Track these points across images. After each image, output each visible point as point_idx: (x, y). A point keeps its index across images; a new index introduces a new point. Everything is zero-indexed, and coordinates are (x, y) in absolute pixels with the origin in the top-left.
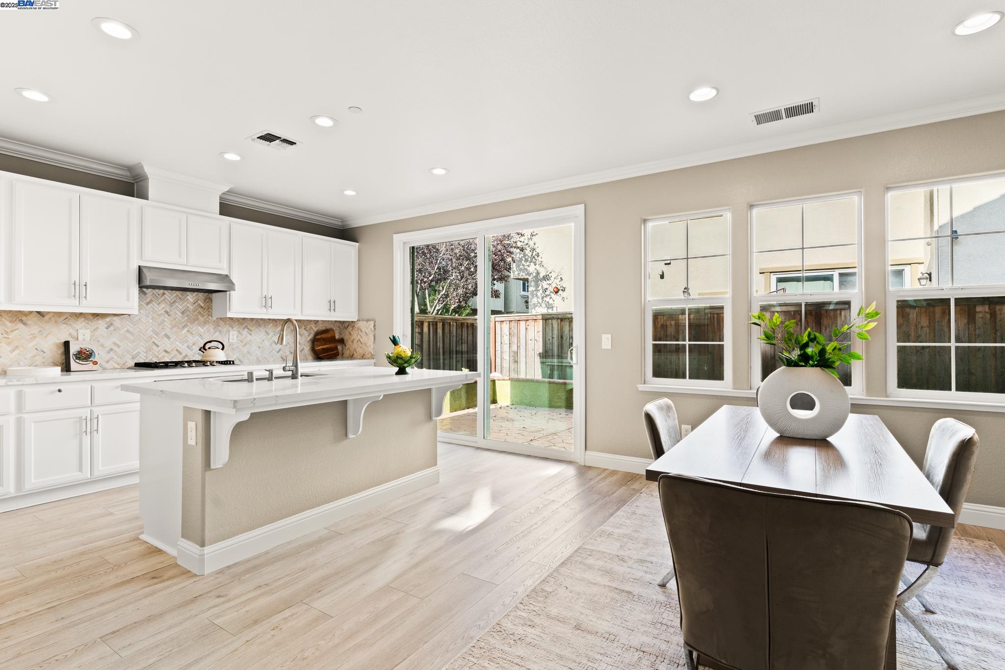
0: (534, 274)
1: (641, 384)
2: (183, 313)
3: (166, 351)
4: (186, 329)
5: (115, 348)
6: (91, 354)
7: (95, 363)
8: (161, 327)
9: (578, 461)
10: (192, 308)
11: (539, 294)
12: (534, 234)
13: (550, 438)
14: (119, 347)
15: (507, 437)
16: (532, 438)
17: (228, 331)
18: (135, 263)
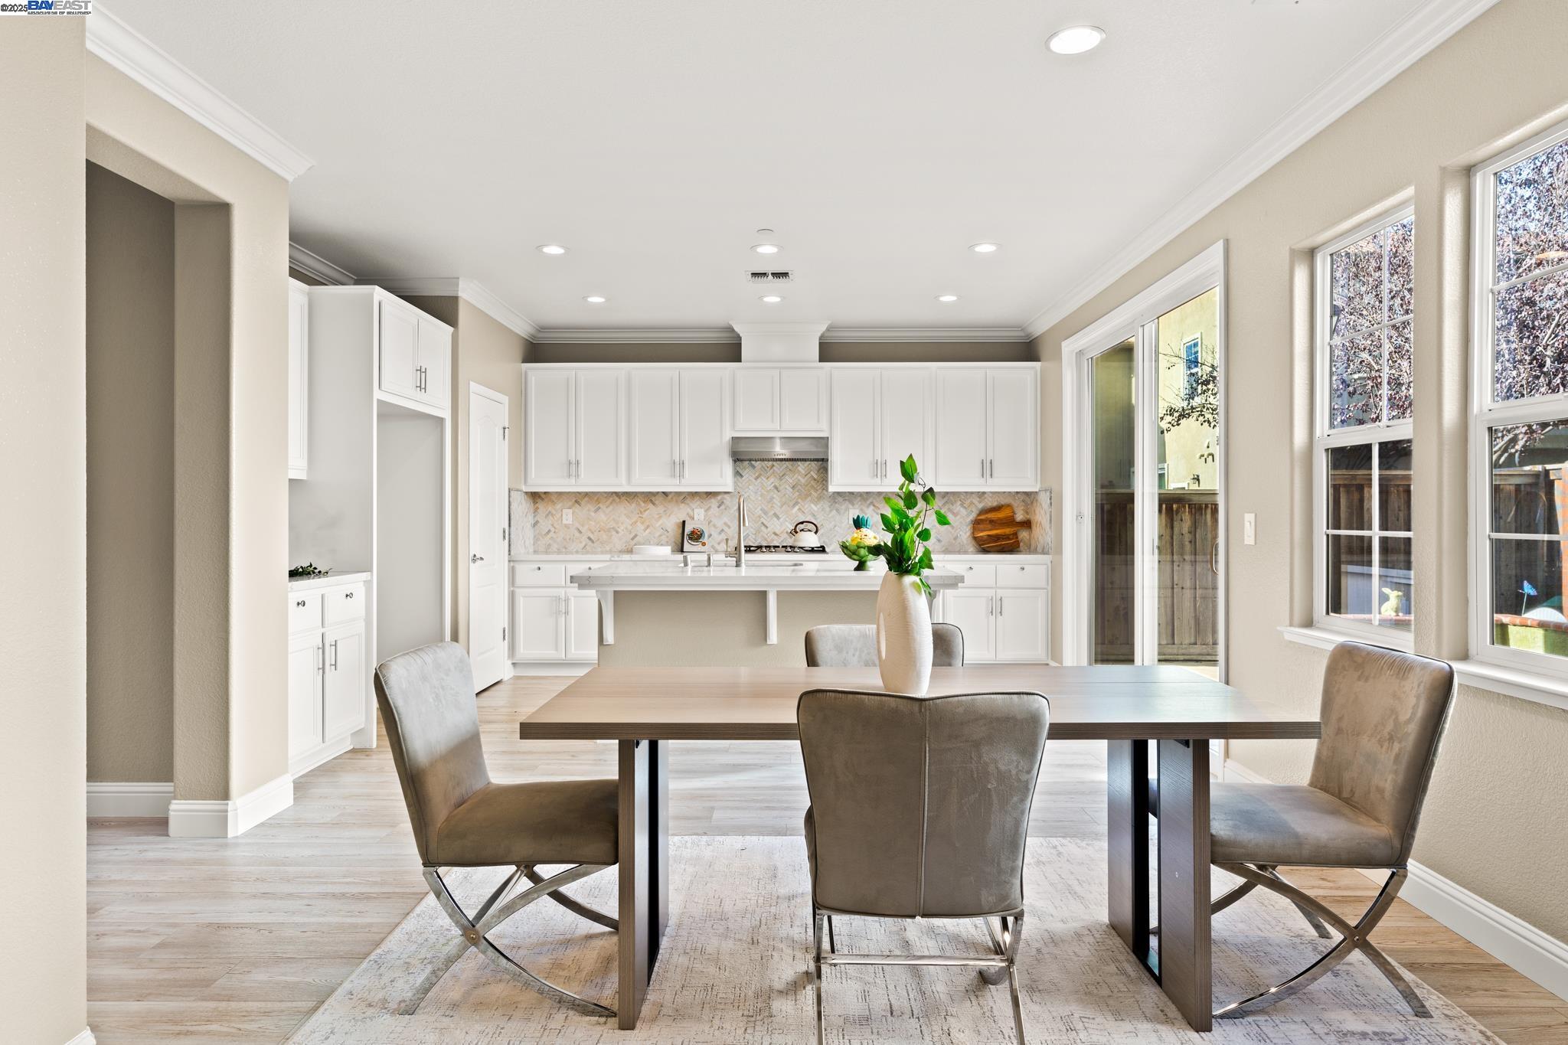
1: (1291, 625)
2: (793, 487)
3: (775, 534)
4: (797, 507)
5: (726, 529)
6: (701, 534)
7: (704, 544)
8: (769, 507)
10: (803, 481)
14: (729, 527)
17: (847, 509)
18: (728, 435)
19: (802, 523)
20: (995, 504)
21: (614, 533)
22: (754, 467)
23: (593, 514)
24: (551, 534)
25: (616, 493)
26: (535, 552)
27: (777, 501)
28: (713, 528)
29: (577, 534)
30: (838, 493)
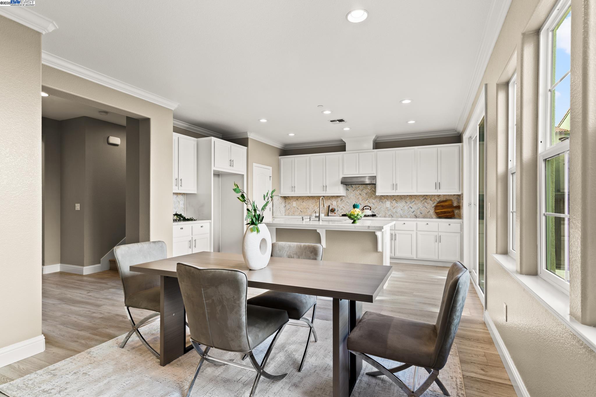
2: (366, 194)
4: (367, 201)
5: (343, 208)
6: (335, 210)
7: (335, 213)
10: (370, 192)
17: (386, 201)
18: (341, 176)
19: (365, 206)
20: (445, 199)
21: (308, 209)
22: (352, 187)
23: (302, 203)
24: (290, 209)
25: (308, 196)
26: (285, 215)
27: (360, 199)
28: (339, 208)
29: (297, 210)
30: (382, 196)
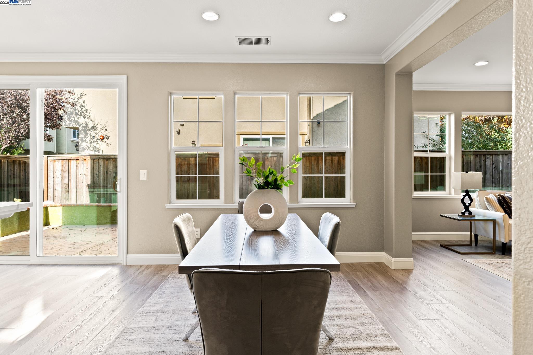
0: (84, 125)
1: (168, 204)
9: (121, 262)
11: (87, 140)
12: (83, 94)
13: (98, 247)
15: (60, 252)
16: (82, 250)
